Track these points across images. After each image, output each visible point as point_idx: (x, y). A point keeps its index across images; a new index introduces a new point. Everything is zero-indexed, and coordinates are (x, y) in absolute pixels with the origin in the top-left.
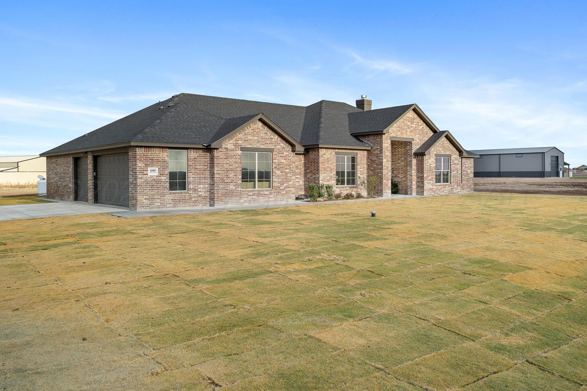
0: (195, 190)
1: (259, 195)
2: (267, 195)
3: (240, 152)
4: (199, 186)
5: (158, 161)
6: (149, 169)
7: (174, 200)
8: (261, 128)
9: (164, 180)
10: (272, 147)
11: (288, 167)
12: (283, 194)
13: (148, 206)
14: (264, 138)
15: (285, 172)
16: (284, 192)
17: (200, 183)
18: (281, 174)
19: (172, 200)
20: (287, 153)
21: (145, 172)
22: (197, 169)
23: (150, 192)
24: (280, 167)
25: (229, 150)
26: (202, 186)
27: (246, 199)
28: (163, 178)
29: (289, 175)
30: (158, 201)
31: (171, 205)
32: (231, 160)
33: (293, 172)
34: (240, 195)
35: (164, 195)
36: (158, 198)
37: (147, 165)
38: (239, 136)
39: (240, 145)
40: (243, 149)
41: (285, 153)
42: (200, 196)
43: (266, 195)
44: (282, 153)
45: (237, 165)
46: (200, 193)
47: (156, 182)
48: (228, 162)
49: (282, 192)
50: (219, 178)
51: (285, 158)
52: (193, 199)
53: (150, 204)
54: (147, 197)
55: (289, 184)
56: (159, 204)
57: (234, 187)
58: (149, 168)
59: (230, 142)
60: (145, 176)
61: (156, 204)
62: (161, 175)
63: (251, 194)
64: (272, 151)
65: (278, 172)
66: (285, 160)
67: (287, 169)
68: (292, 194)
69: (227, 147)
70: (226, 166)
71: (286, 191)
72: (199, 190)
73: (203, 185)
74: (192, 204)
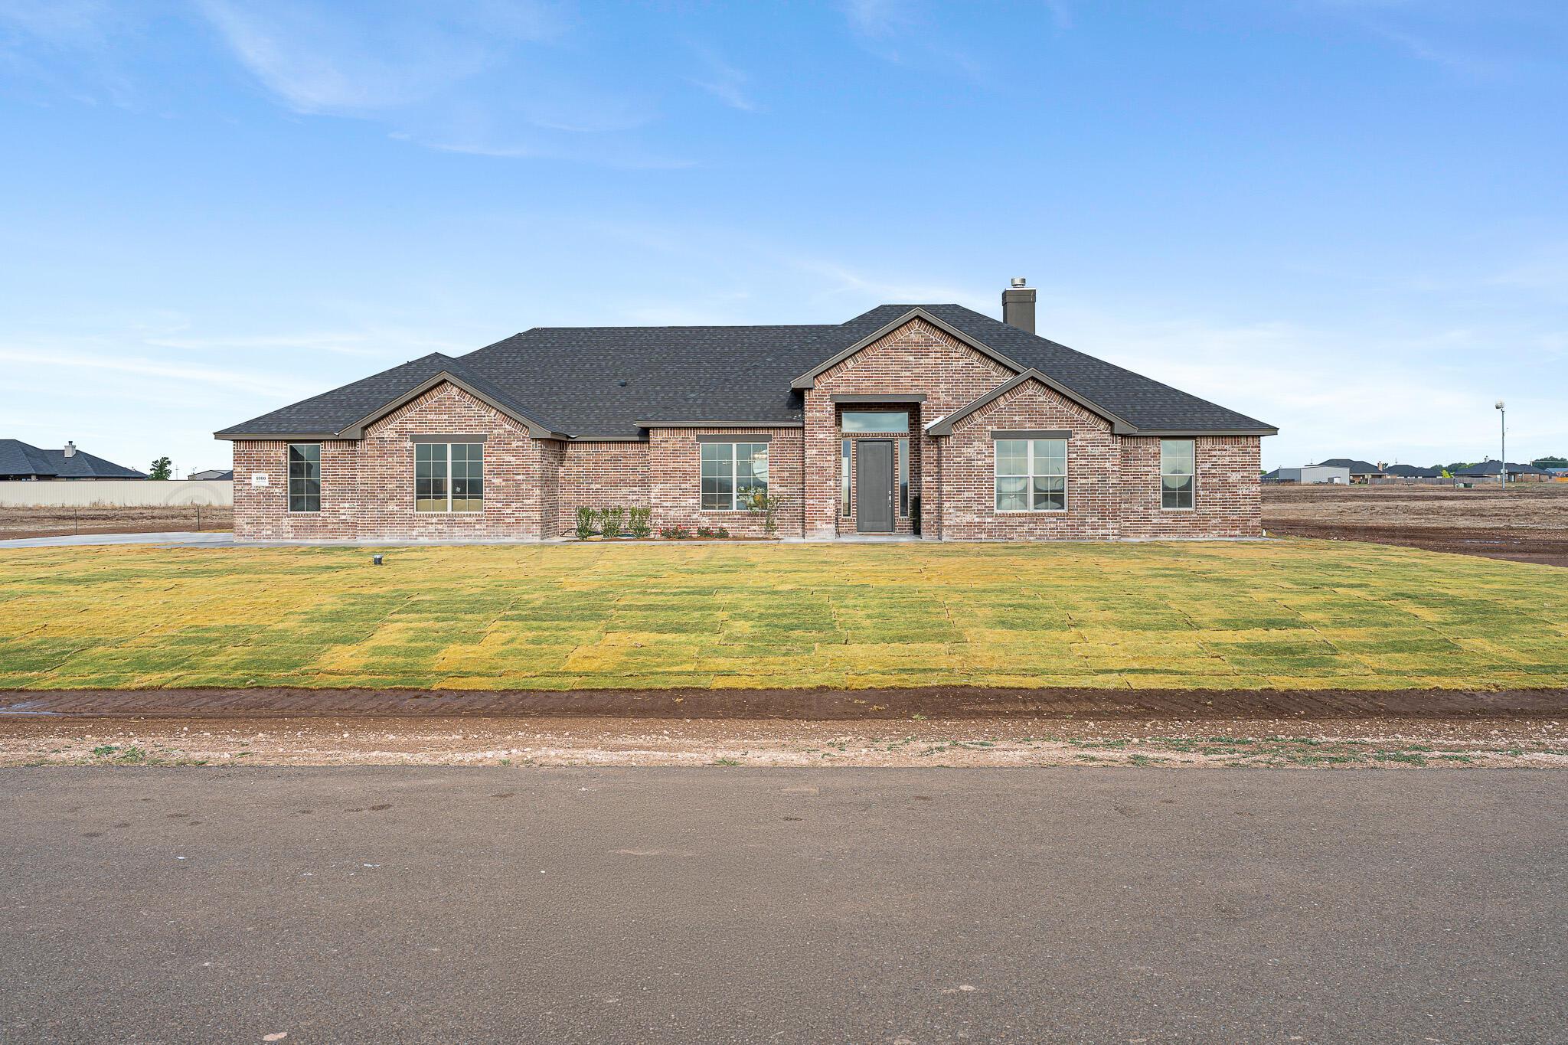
0: (334, 512)
1: (452, 522)
2: (471, 523)
3: (409, 444)
4: (342, 505)
5: (269, 463)
6: (254, 476)
7: (296, 526)
8: (457, 397)
9: (278, 494)
10: (483, 433)
11: (520, 471)
12: (510, 523)
13: (251, 535)
14: (463, 417)
15: (515, 480)
16: (513, 520)
17: (344, 500)
18: (504, 483)
19: (292, 526)
20: (520, 444)
21: (247, 481)
22: (338, 475)
23: (254, 513)
24: (500, 469)
25: (387, 441)
26: (347, 505)
27: (423, 530)
28: (277, 490)
29: (524, 486)
30: (269, 527)
31: (291, 535)
32: (390, 460)
33: (535, 480)
34: (411, 523)
35: (278, 519)
36: (269, 523)
37: (250, 470)
38: (408, 415)
39: (409, 432)
40: (414, 439)
41: (514, 444)
42: (344, 522)
43: (468, 523)
44: (508, 444)
45: (402, 469)
46: (344, 517)
47: (265, 496)
48: (384, 462)
49: (507, 520)
50: (367, 490)
51: (516, 453)
52: (330, 527)
53: (254, 532)
54: (249, 520)
55: (525, 505)
56: (269, 532)
57: (396, 508)
58: (253, 474)
59: (389, 427)
60: (247, 487)
61: (264, 532)
62: (274, 485)
63: (434, 520)
64: (484, 438)
65: (497, 481)
66: (513, 456)
67: (520, 474)
68: (533, 523)
69: (382, 435)
70: (379, 470)
71: (517, 517)
72: (342, 511)
73: (349, 502)
74: (328, 535)
